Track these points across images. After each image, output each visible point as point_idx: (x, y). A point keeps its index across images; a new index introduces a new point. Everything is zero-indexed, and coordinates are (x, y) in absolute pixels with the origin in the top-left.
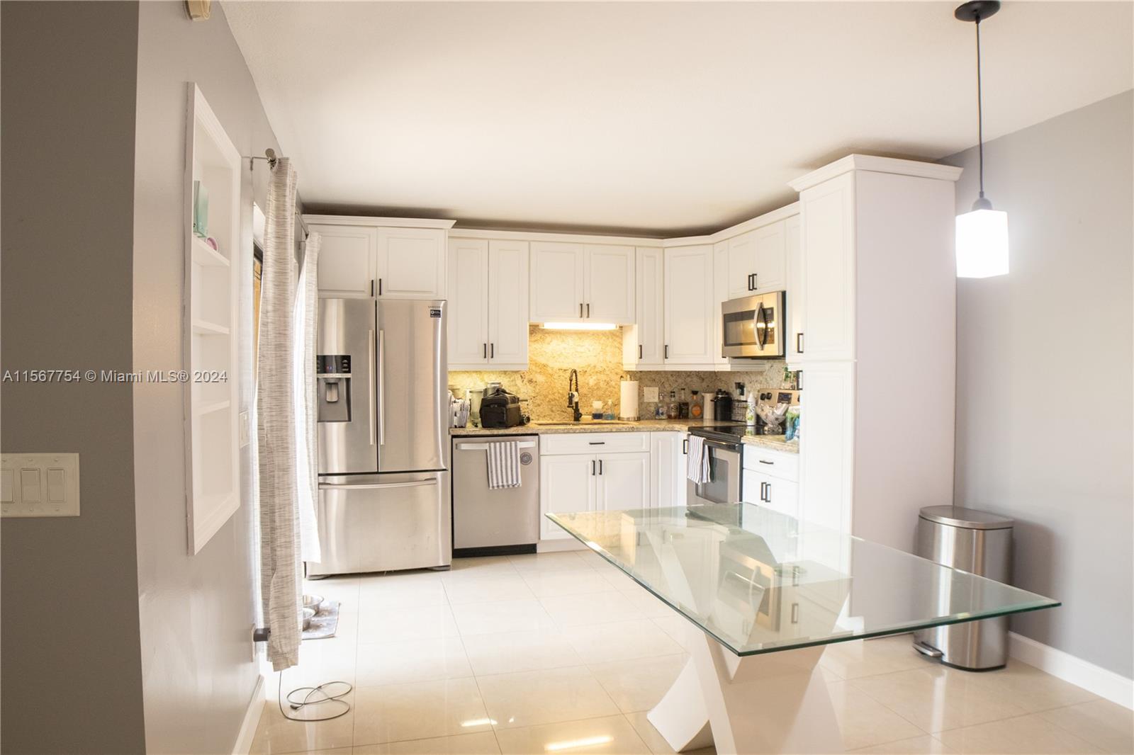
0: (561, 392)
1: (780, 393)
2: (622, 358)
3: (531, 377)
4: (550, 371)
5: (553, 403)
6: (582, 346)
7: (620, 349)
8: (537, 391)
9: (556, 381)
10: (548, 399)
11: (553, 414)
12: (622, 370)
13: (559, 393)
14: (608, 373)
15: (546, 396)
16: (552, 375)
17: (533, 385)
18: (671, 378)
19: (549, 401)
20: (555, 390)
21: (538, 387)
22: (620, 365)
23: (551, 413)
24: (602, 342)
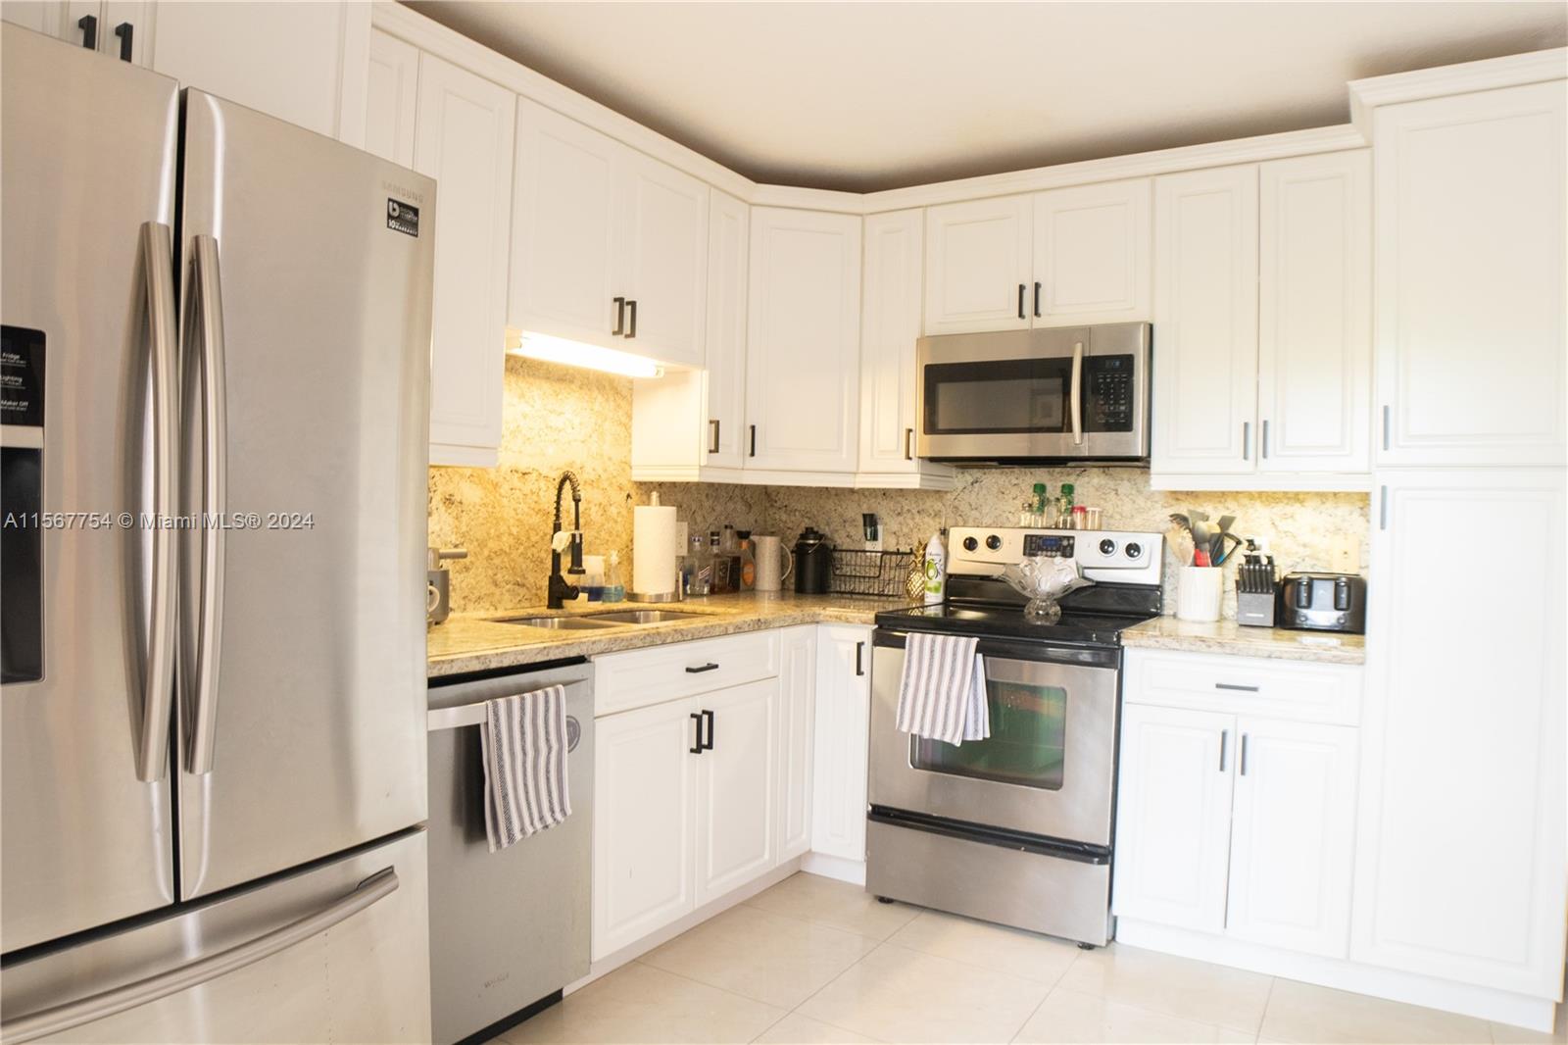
0: (514, 530)
1: (1026, 536)
2: (630, 451)
3: (450, 489)
4: (492, 476)
5: (497, 561)
6: (561, 413)
7: (627, 427)
8: (464, 529)
9: (505, 501)
10: (486, 552)
11: (497, 591)
12: (630, 481)
13: (510, 534)
14: (606, 485)
15: (482, 544)
16: (496, 486)
17: (454, 510)
18: (707, 504)
19: (489, 558)
20: (503, 528)
21: (465, 518)
22: (627, 468)
23: (493, 589)
24: (597, 407)
